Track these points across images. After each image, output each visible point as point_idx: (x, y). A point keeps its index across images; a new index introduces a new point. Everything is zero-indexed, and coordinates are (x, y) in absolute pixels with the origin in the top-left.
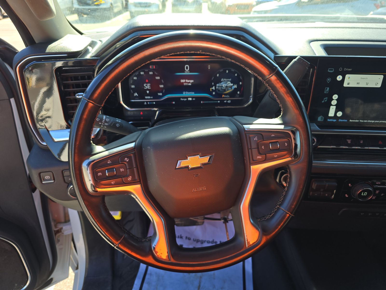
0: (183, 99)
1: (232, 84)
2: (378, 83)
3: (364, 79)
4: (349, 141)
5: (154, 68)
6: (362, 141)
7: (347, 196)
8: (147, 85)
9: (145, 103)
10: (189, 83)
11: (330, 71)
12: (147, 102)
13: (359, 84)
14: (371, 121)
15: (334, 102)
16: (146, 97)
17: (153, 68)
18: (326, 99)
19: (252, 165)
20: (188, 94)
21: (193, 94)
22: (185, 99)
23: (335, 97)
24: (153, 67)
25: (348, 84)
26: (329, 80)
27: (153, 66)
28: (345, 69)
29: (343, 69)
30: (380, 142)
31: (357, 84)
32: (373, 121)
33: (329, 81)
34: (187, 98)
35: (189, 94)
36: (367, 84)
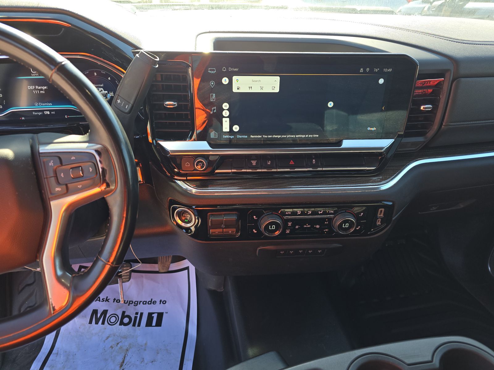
0: (36, 113)
1: (106, 92)
2: (275, 87)
3: (256, 81)
4: (254, 163)
6: (270, 162)
7: (255, 231)
10: (42, 90)
11: (211, 72)
13: (251, 88)
14: (276, 136)
15: (226, 113)
18: (215, 110)
19: (52, 200)
21: (50, 105)
22: (40, 113)
23: (225, 106)
25: (238, 89)
26: (212, 83)
28: (230, 69)
29: (227, 69)
30: (292, 163)
31: (250, 88)
32: (279, 136)
33: (212, 85)
34: (42, 111)
35: (45, 106)
36: (262, 88)
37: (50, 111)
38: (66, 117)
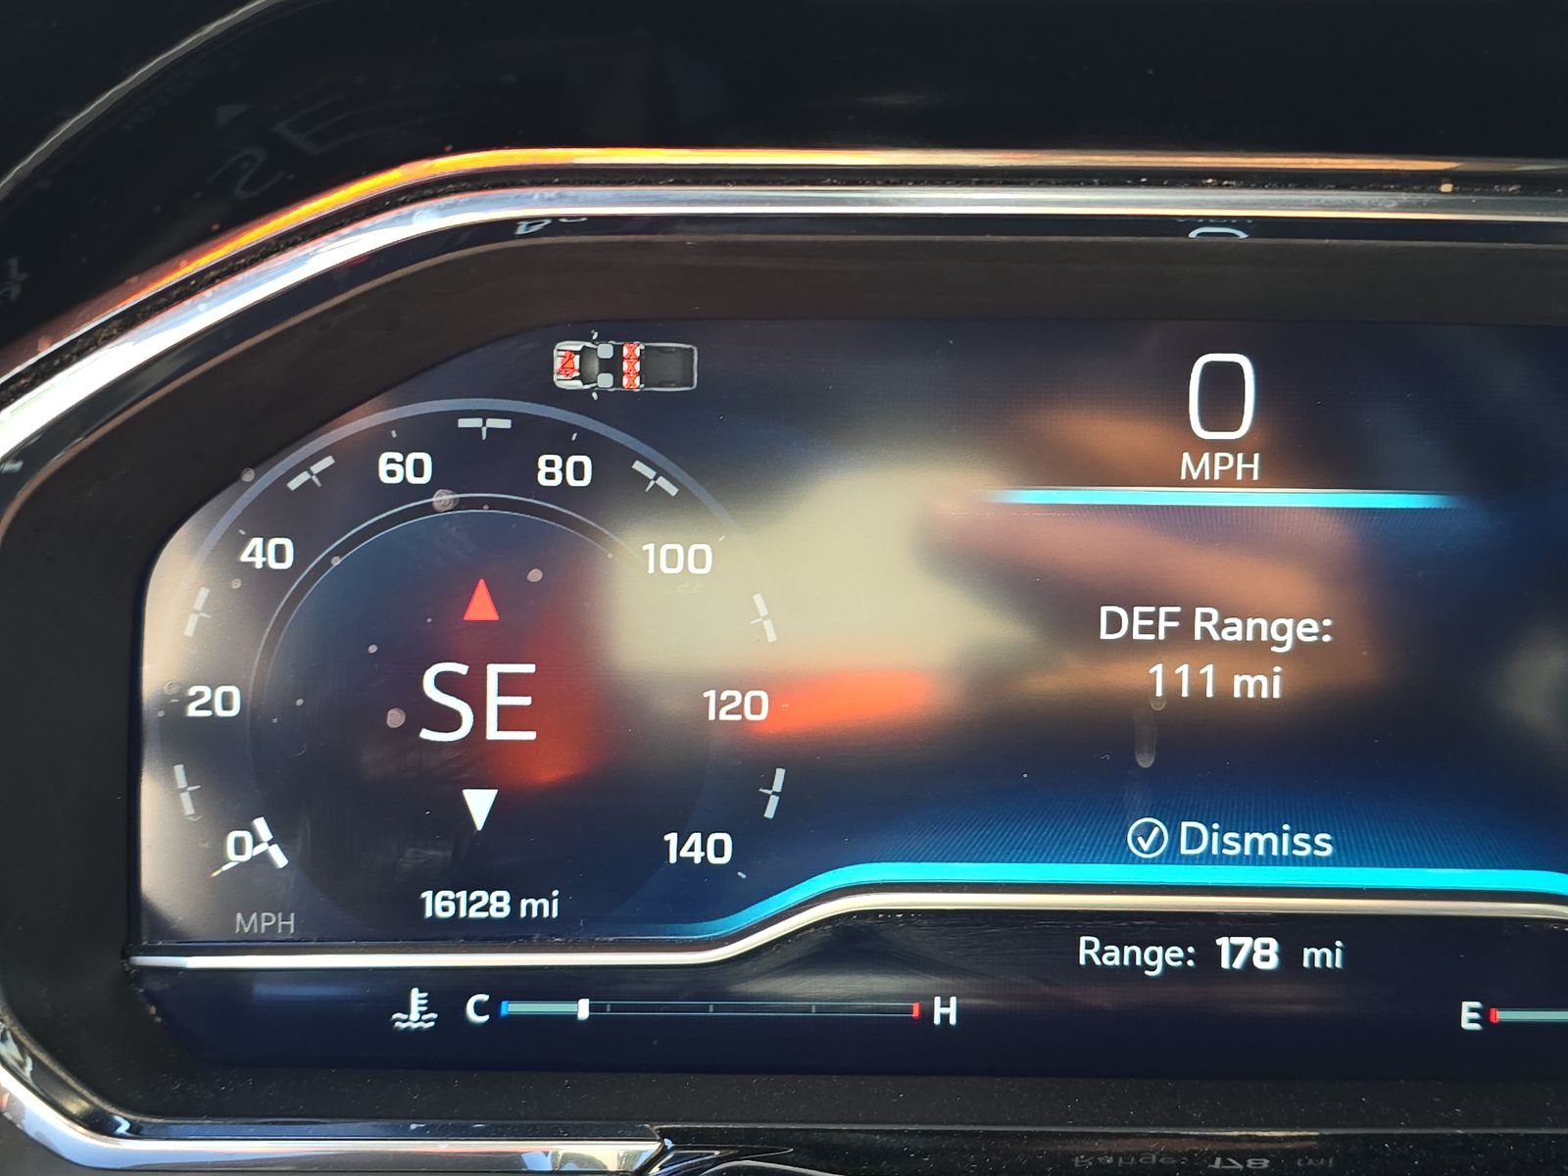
0: (1114, 957)
5: (632, 382)
8: (471, 690)
9: (416, 1014)
10: (1256, 653)
12: (446, 990)
16: (438, 904)
17: (605, 381)
20: (1207, 858)
21: (1312, 861)
22: (1163, 958)
24: (613, 366)
27: (606, 351)
34: (1198, 931)
35: (1240, 860)
37: (1292, 931)
38: (1468, 1016)
